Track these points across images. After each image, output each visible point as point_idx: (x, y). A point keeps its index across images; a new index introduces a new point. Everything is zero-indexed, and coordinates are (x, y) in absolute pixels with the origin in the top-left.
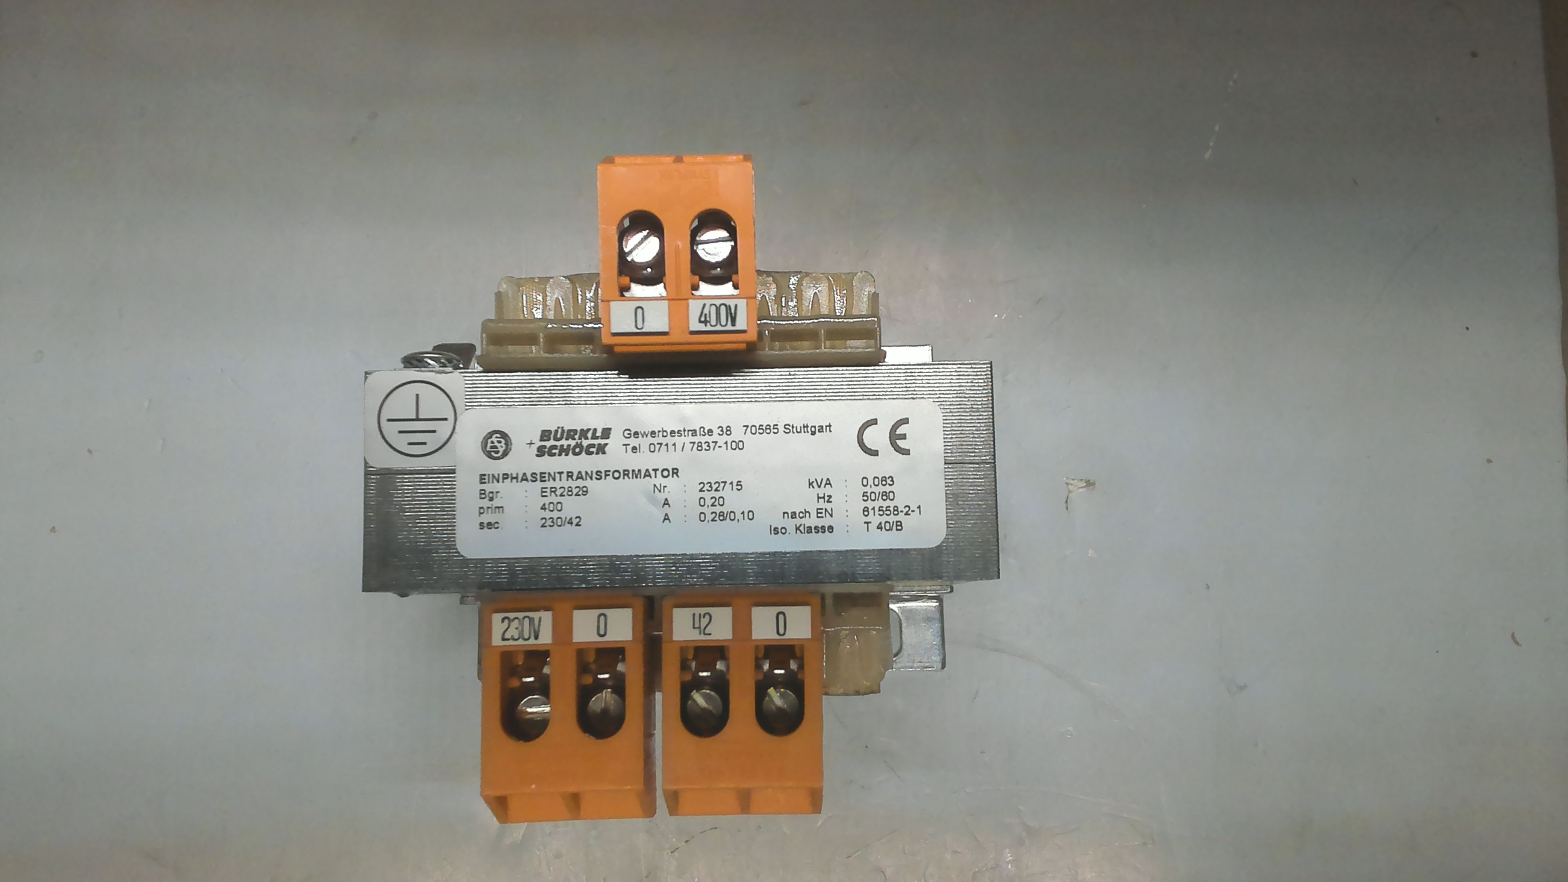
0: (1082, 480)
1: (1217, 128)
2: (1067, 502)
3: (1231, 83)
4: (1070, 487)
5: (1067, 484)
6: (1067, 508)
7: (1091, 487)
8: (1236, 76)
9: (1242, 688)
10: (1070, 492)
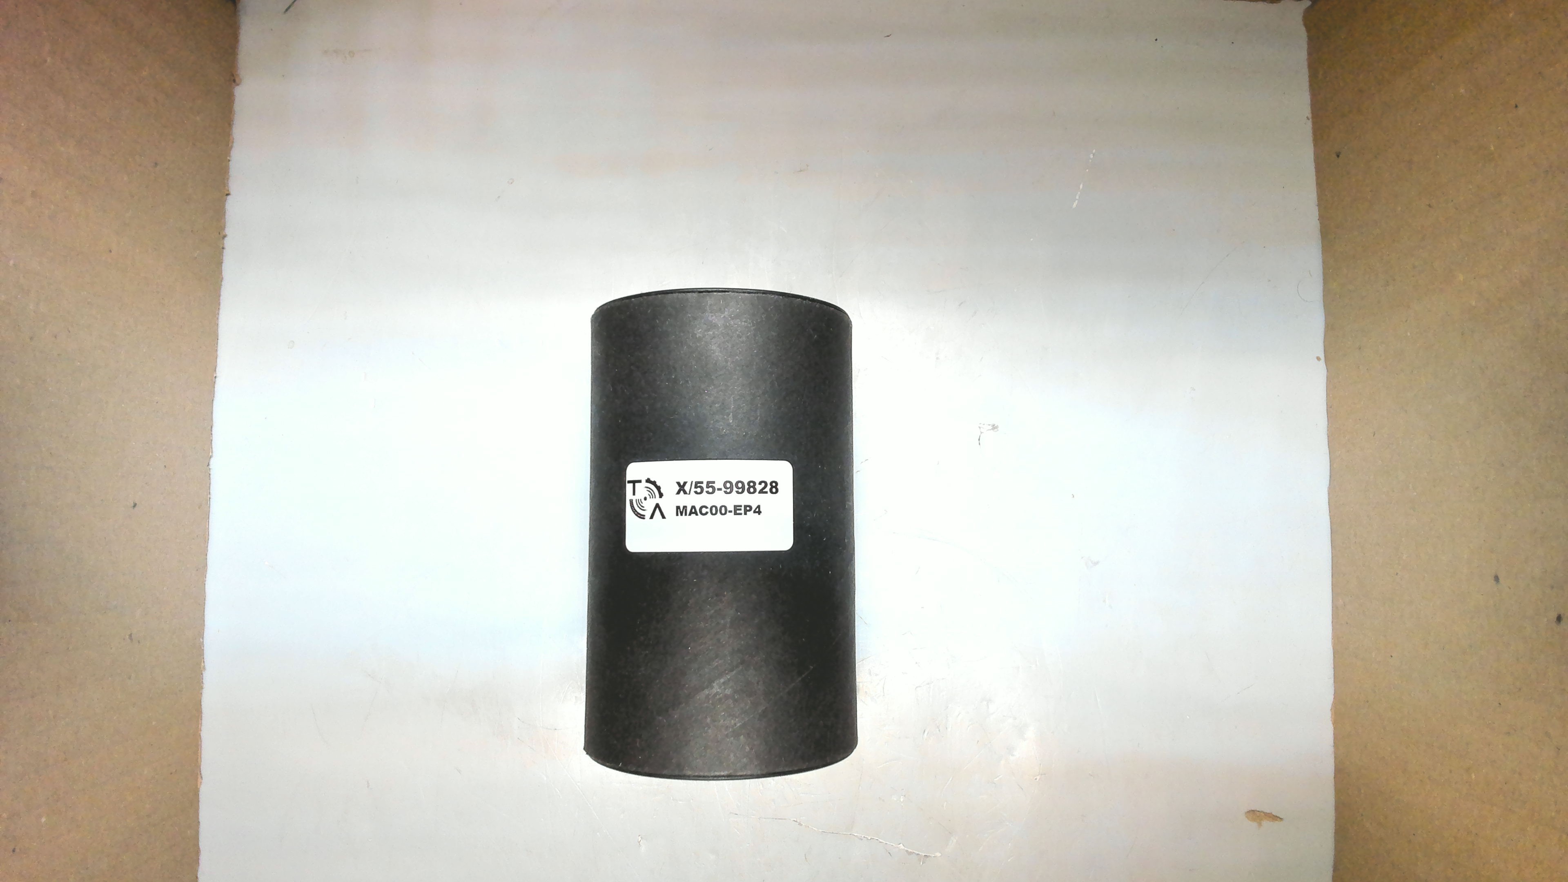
0: (989, 425)
1: (1081, 186)
2: (979, 440)
3: (1092, 156)
4: (982, 430)
5: (980, 427)
6: (979, 444)
7: (996, 430)
8: (1094, 151)
9: (1096, 563)
10: (981, 433)
